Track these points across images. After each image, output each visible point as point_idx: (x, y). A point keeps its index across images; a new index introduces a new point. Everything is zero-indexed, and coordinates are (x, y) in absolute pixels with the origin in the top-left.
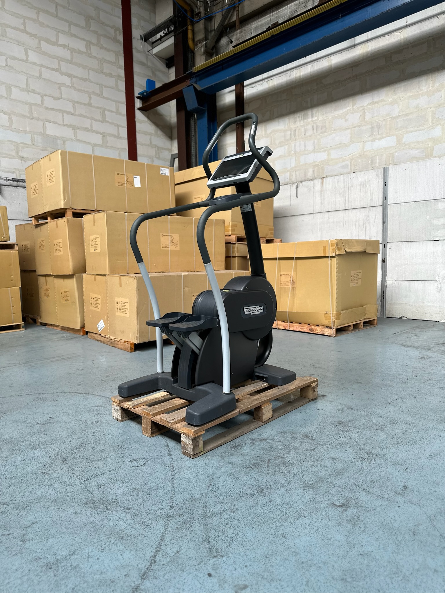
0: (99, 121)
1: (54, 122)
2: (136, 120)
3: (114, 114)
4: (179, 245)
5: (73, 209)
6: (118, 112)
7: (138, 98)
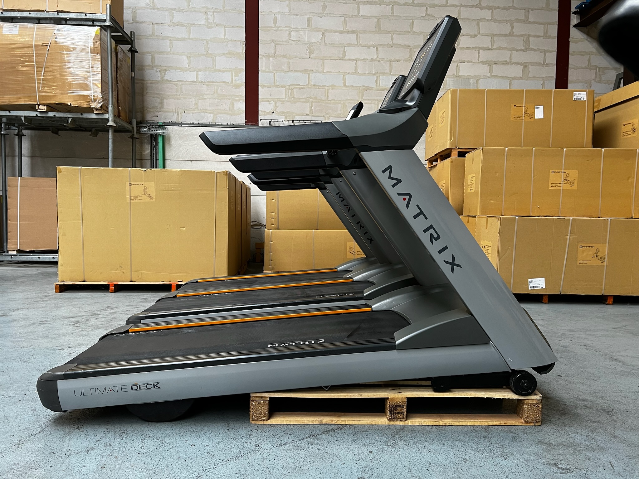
0: (521, 50)
1: (468, 62)
2: (571, 40)
3: (542, 38)
4: (576, 184)
5: (459, 148)
6: (546, 36)
7: (574, 13)
